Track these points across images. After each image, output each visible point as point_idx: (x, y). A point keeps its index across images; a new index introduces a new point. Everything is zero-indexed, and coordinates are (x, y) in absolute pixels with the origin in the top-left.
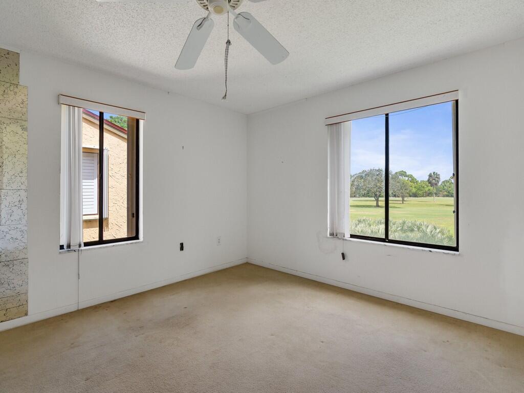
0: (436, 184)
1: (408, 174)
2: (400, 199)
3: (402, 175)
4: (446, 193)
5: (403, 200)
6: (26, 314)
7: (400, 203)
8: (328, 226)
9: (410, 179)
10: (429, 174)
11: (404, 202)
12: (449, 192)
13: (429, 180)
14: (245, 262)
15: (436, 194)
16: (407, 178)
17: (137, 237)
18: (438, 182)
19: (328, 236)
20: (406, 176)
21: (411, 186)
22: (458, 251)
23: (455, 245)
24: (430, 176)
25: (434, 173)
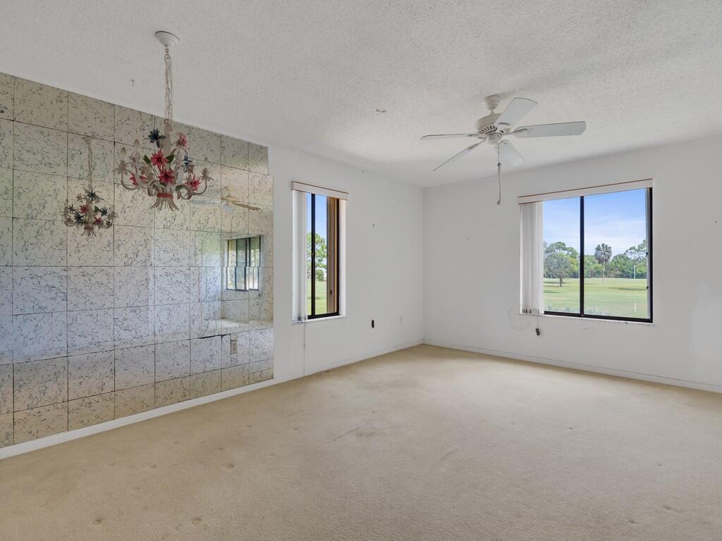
0: (606, 260)
1: (567, 247)
2: (558, 280)
3: (559, 248)
4: (618, 272)
5: (561, 282)
6: (272, 378)
7: (557, 287)
8: (521, 303)
9: (570, 253)
10: (596, 247)
11: (562, 285)
12: (623, 271)
13: (596, 255)
14: (421, 343)
15: (606, 273)
16: (566, 252)
17: (337, 314)
18: (609, 258)
19: (521, 312)
20: (565, 249)
21: (573, 263)
22: (652, 322)
23: (648, 317)
24: (598, 249)
25: (603, 245)
